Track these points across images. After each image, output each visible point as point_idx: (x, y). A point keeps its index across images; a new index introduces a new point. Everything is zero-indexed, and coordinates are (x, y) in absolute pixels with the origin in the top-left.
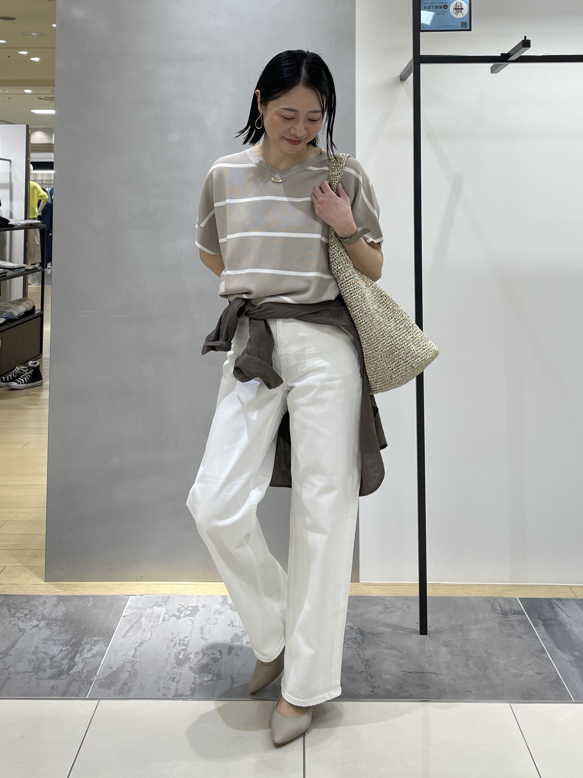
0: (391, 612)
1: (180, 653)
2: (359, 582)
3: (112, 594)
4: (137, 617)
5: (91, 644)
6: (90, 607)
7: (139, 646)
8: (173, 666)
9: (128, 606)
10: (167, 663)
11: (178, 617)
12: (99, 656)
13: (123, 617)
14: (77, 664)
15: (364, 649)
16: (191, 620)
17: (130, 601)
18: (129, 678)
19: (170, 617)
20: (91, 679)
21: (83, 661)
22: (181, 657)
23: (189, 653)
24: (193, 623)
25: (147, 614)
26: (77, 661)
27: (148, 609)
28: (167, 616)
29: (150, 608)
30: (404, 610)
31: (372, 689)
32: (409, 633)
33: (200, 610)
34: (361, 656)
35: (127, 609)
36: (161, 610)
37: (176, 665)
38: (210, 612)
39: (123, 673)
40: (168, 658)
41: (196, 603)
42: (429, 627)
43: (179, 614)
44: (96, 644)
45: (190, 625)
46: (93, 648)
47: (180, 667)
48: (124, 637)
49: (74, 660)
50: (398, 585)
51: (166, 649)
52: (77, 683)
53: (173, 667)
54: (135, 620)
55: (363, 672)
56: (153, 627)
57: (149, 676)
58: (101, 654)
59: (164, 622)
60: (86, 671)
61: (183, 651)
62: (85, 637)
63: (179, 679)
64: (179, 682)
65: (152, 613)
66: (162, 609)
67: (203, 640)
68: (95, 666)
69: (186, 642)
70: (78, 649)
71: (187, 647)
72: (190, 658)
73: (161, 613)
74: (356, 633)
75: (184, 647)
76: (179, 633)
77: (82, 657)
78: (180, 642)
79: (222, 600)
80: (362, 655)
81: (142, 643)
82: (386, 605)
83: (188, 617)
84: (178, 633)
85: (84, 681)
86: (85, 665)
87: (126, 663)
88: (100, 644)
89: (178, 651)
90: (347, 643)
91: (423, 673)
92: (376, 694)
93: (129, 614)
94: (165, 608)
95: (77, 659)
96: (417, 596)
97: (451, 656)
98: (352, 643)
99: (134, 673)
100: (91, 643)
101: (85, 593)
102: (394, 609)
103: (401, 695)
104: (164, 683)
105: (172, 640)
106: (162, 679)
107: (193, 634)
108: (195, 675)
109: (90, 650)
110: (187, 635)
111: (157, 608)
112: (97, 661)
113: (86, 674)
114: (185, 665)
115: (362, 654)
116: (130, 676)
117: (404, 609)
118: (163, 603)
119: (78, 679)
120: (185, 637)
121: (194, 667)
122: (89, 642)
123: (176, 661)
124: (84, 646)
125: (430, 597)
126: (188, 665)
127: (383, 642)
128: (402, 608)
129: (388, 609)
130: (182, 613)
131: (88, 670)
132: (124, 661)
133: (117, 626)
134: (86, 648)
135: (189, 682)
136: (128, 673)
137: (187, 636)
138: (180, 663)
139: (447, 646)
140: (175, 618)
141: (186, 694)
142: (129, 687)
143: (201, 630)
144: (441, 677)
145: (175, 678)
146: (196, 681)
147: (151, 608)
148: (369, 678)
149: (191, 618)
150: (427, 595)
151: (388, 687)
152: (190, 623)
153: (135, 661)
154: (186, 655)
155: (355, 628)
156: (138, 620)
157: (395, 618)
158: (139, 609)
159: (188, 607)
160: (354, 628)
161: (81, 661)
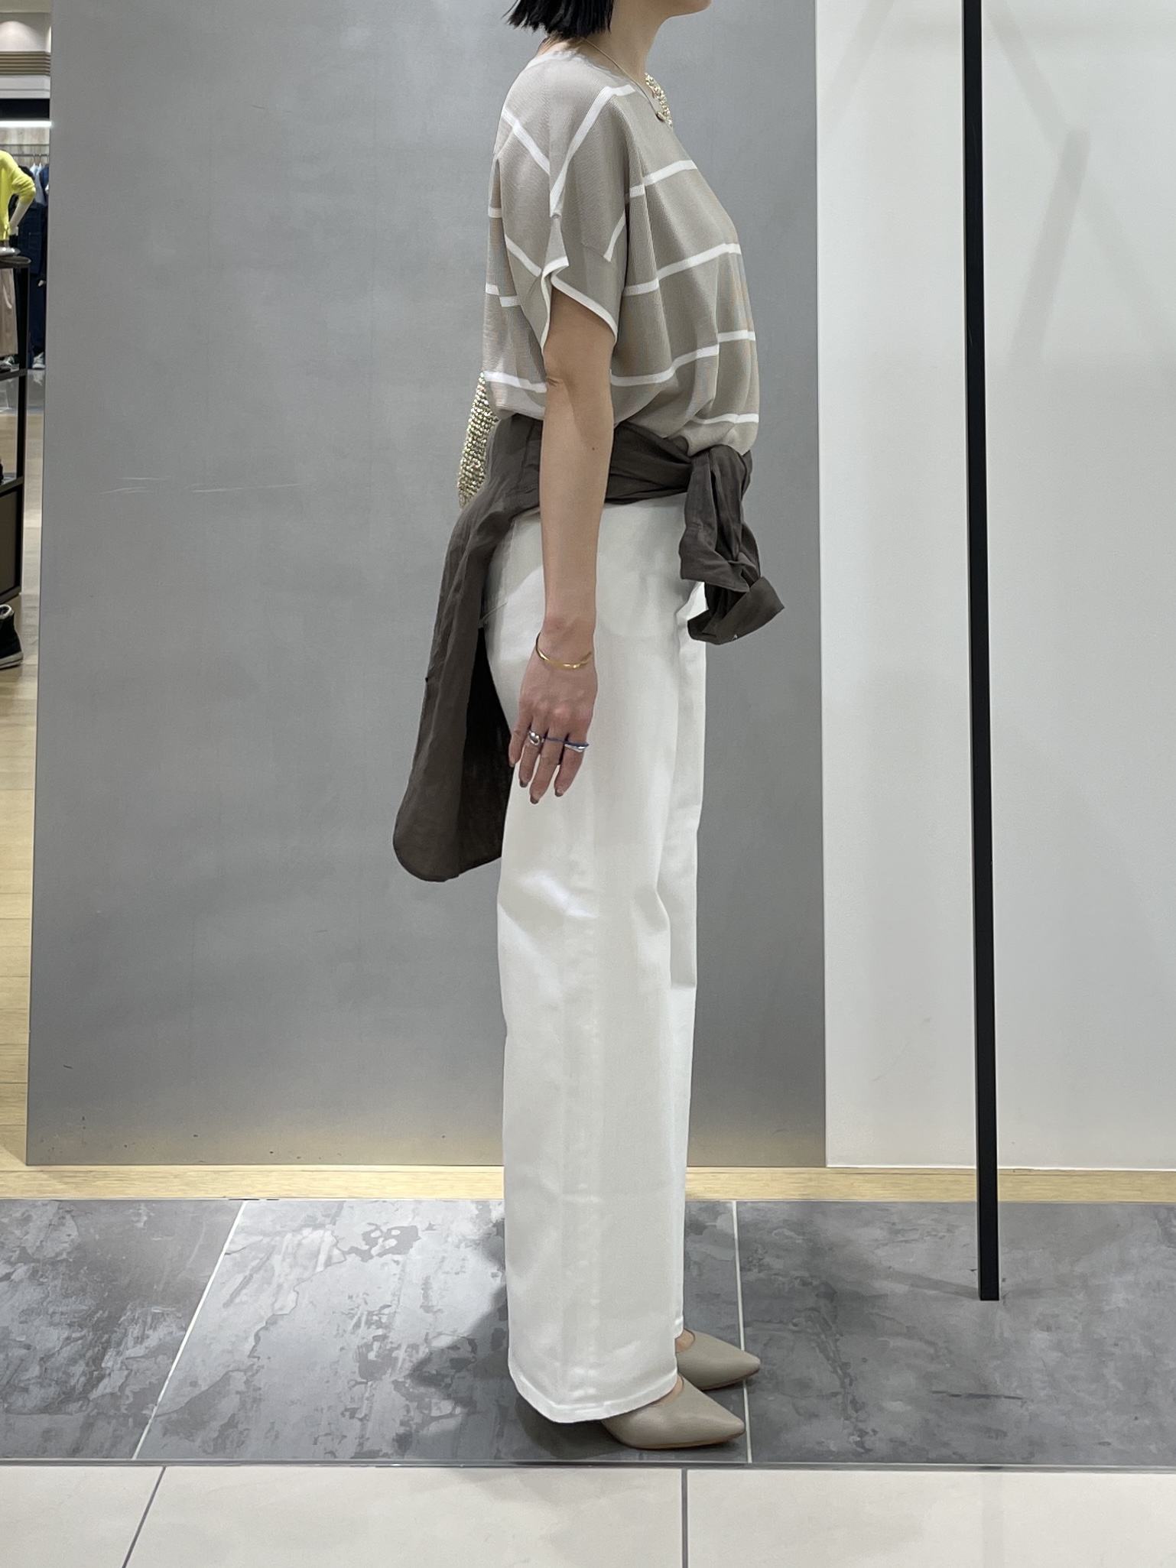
0: (906, 1241)
1: (369, 1347)
2: (825, 1166)
3: (197, 1196)
4: (262, 1255)
5: (145, 1323)
6: (141, 1229)
7: (265, 1328)
8: (352, 1380)
9: (238, 1226)
10: (337, 1372)
11: (366, 1256)
12: (164, 1354)
13: (226, 1254)
14: (110, 1374)
15: (838, 1336)
16: (397, 1262)
17: (243, 1214)
18: (239, 1410)
19: (344, 1253)
20: (144, 1412)
21: (124, 1367)
22: (372, 1356)
23: (393, 1346)
24: (403, 1271)
25: (287, 1247)
26: (109, 1368)
27: (289, 1236)
28: (336, 1252)
29: (293, 1231)
30: (941, 1238)
31: (859, 1439)
32: (953, 1296)
33: (420, 1238)
34: (832, 1355)
35: (236, 1233)
36: (322, 1238)
37: (361, 1376)
38: (446, 1241)
39: (224, 1397)
40: (338, 1361)
41: (410, 1220)
42: (1004, 1280)
43: (367, 1247)
44: (157, 1323)
45: (395, 1275)
46: (150, 1332)
47: (370, 1383)
48: (226, 1305)
49: (101, 1365)
50: (925, 1172)
51: (336, 1336)
52: (109, 1423)
53: (353, 1383)
54: (255, 1263)
55: (835, 1394)
56: (300, 1281)
57: (291, 1405)
58: (169, 1349)
59: (329, 1268)
60: (132, 1391)
61: (377, 1340)
62: (129, 1306)
63: (367, 1412)
64: (368, 1420)
65: (299, 1244)
66: (324, 1234)
67: (428, 1315)
68: (154, 1380)
69: (384, 1320)
70: (110, 1337)
71: (389, 1332)
72: (396, 1359)
73: (321, 1244)
74: (817, 1295)
75: (380, 1332)
76: (368, 1295)
77: (122, 1358)
78: (370, 1318)
79: (477, 1212)
80: (833, 1351)
81: (273, 1321)
82: (894, 1224)
83: (390, 1255)
84: (365, 1296)
85: (126, 1417)
86: (127, 1377)
87: (232, 1371)
88: (166, 1324)
89: (365, 1340)
90: (794, 1321)
91: (987, 1397)
92: (868, 1451)
93: (241, 1247)
94: (333, 1232)
95: (108, 1362)
96: (973, 1202)
97: (1060, 1354)
98: (806, 1321)
99: (252, 1398)
100: (143, 1321)
101: (128, 1194)
102: (915, 1236)
103: (932, 1455)
104: (329, 1424)
105: (349, 1313)
106: (324, 1411)
107: (401, 1301)
108: (408, 1403)
109: (140, 1340)
110: (388, 1299)
111: (312, 1233)
112: (159, 1367)
113: (131, 1399)
114: (383, 1377)
115: (834, 1349)
116: (243, 1404)
117: (941, 1234)
118: (328, 1220)
119: (112, 1412)
120: (381, 1305)
121: (405, 1382)
122: (138, 1318)
123: (359, 1367)
124: (126, 1329)
125: (1003, 1203)
126: (390, 1376)
127: (888, 1318)
128: (934, 1233)
129: (899, 1235)
130: (377, 1244)
131: (138, 1390)
132: (229, 1366)
133: (210, 1277)
134: (132, 1333)
135: (393, 1419)
136: (238, 1396)
137: (389, 1304)
138: (370, 1371)
139: (1048, 1329)
140: (358, 1259)
141: (384, 1451)
142: (241, 1433)
143: (423, 1286)
144: (1032, 1407)
145: (358, 1409)
146: (410, 1417)
147: (297, 1231)
148: (851, 1411)
149: (397, 1257)
150: (999, 1199)
151: (898, 1432)
152: (395, 1269)
153: (255, 1367)
154: (385, 1350)
155: (815, 1283)
156: (265, 1262)
157: (915, 1258)
158: (264, 1234)
159: (390, 1230)
160: (811, 1283)
161: (119, 1366)
